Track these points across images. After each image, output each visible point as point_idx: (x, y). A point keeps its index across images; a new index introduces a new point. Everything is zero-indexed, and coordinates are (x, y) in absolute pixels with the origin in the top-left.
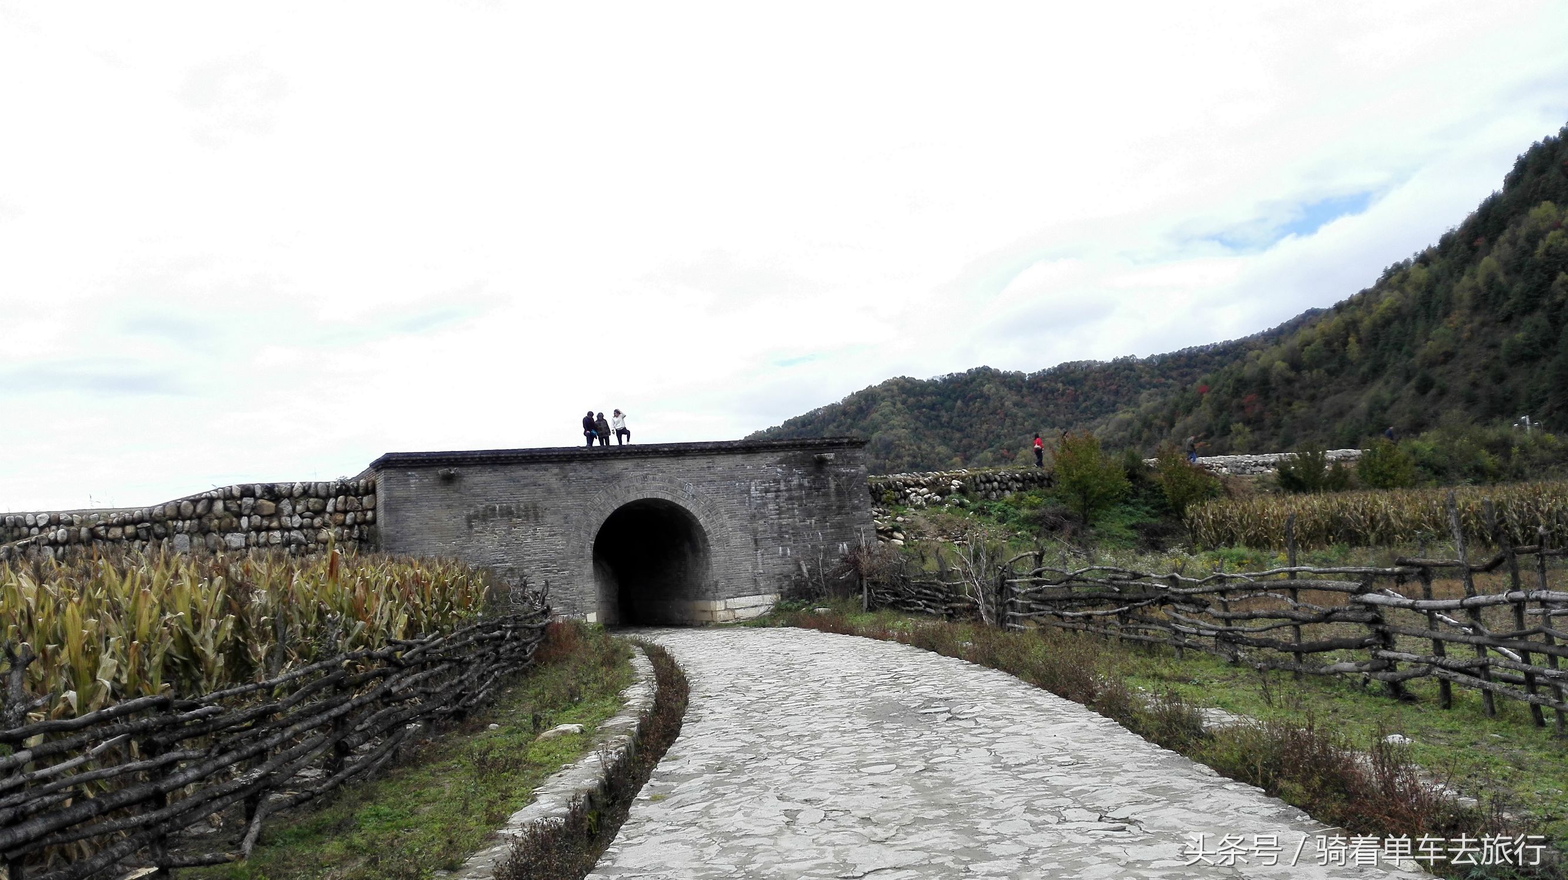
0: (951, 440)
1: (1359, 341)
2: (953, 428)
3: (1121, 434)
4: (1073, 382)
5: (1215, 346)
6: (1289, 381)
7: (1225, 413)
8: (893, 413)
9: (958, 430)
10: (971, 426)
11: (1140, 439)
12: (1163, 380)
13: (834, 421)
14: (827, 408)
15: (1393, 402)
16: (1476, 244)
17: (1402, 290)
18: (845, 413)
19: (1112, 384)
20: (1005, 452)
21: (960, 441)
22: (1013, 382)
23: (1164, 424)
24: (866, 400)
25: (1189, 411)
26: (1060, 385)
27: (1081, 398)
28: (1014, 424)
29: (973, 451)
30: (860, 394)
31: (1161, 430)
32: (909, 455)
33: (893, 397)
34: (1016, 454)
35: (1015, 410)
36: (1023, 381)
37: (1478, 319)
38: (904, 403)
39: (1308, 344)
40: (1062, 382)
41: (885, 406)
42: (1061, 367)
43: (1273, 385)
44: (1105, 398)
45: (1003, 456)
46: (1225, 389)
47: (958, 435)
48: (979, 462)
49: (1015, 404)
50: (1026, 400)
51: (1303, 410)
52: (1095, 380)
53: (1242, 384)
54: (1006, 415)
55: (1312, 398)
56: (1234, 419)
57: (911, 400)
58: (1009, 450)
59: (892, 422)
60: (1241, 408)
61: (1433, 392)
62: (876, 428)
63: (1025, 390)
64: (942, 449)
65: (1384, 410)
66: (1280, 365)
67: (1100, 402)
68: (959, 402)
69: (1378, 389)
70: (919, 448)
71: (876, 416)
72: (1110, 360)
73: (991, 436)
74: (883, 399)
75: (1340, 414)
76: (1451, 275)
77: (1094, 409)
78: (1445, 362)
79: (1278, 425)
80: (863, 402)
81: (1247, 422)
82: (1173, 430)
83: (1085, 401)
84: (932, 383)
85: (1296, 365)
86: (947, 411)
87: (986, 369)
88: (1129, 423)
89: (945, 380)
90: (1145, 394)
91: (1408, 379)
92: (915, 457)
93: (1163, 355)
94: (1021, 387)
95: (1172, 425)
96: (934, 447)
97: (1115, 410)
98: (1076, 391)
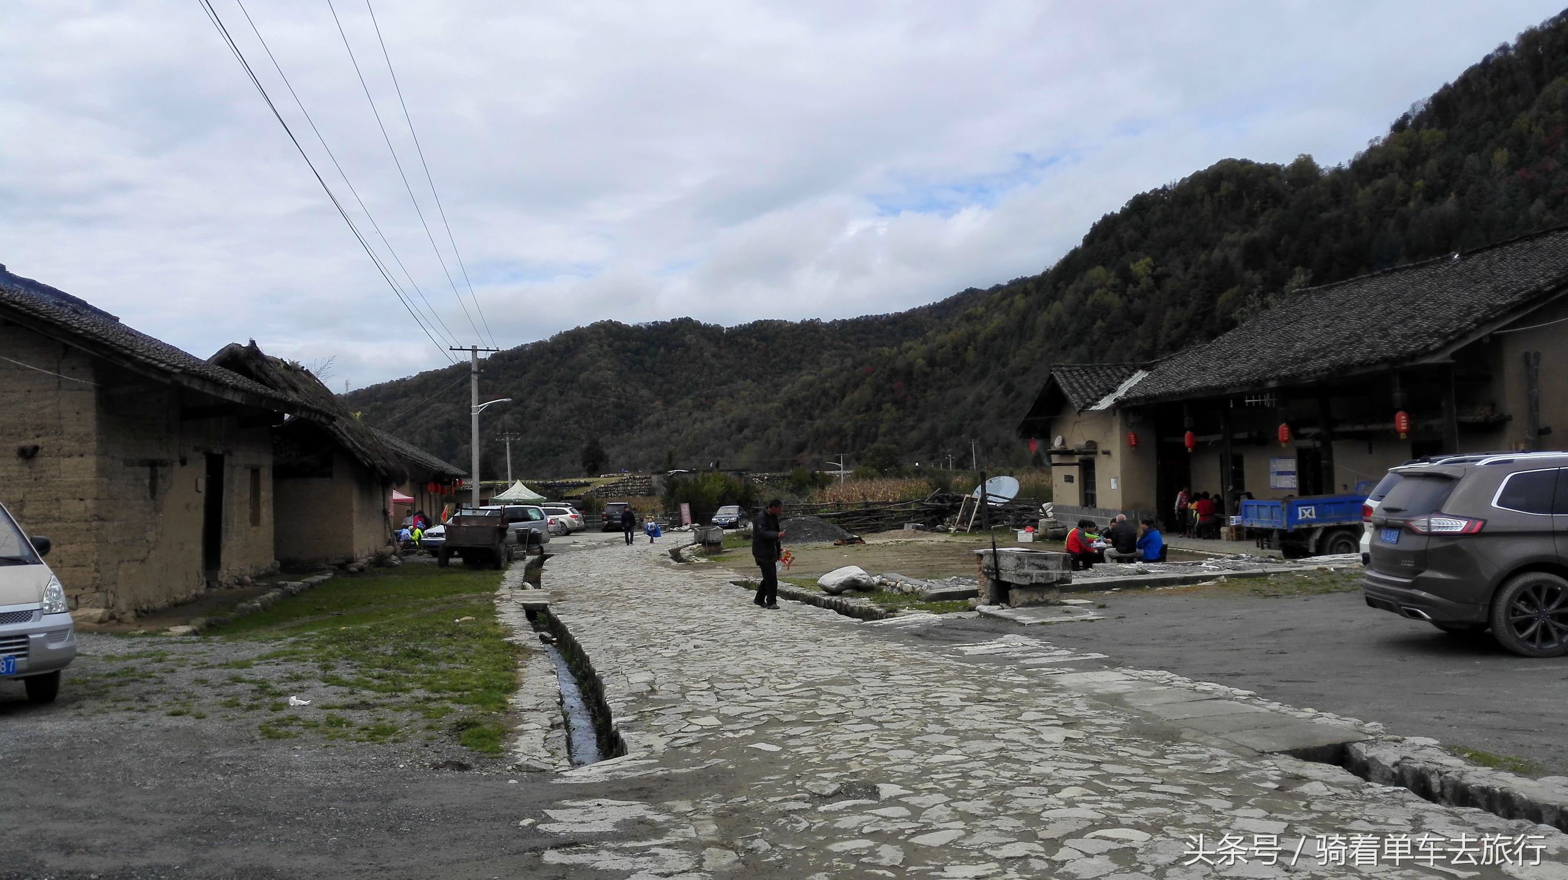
0: (653, 384)
1: (975, 349)
2: (655, 373)
3: (804, 393)
4: (765, 339)
5: (888, 315)
6: (926, 375)
7: (880, 394)
8: (599, 355)
9: (659, 375)
10: (672, 372)
11: (818, 404)
12: (842, 343)
13: (541, 358)
14: (534, 345)
15: (988, 399)
16: (1059, 285)
17: (1007, 315)
18: (552, 351)
19: (799, 343)
20: (703, 400)
21: (662, 386)
22: (712, 334)
23: (837, 394)
24: (574, 340)
25: (856, 386)
26: (754, 341)
27: (772, 354)
28: (712, 374)
29: (672, 396)
30: (568, 334)
31: (835, 399)
32: (614, 397)
33: (599, 339)
34: (713, 403)
35: (712, 361)
36: (721, 334)
37: (1047, 345)
38: (610, 346)
39: (942, 347)
40: (755, 337)
41: (592, 348)
42: (755, 324)
43: (915, 377)
44: (792, 356)
45: (701, 404)
46: (882, 375)
47: (659, 380)
48: (680, 407)
49: (714, 356)
50: (723, 352)
51: (933, 397)
52: (784, 338)
53: (894, 373)
54: (704, 365)
55: (940, 388)
56: (885, 399)
57: (617, 344)
58: (707, 399)
59: (599, 364)
60: (892, 391)
61: (1013, 394)
62: (583, 368)
63: (722, 343)
64: (645, 393)
65: (982, 403)
66: (921, 362)
67: (788, 359)
68: (662, 349)
69: (981, 388)
70: (624, 391)
71: (583, 356)
72: (799, 322)
73: (690, 383)
74: (591, 340)
75: (956, 402)
76: (1039, 308)
77: (783, 365)
78: (1023, 374)
79: (915, 406)
80: (571, 342)
81: (895, 402)
82: (843, 403)
83: (775, 356)
84: (637, 329)
85: (932, 362)
86: (650, 357)
87: (688, 320)
88: (811, 384)
89: (649, 327)
90: (826, 355)
91: (1000, 383)
92: (619, 398)
93: (844, 321)
94: (720, 340)
95: (843, 396)
96: (637, 390)
97: (800, 369)
98: (767, 347)
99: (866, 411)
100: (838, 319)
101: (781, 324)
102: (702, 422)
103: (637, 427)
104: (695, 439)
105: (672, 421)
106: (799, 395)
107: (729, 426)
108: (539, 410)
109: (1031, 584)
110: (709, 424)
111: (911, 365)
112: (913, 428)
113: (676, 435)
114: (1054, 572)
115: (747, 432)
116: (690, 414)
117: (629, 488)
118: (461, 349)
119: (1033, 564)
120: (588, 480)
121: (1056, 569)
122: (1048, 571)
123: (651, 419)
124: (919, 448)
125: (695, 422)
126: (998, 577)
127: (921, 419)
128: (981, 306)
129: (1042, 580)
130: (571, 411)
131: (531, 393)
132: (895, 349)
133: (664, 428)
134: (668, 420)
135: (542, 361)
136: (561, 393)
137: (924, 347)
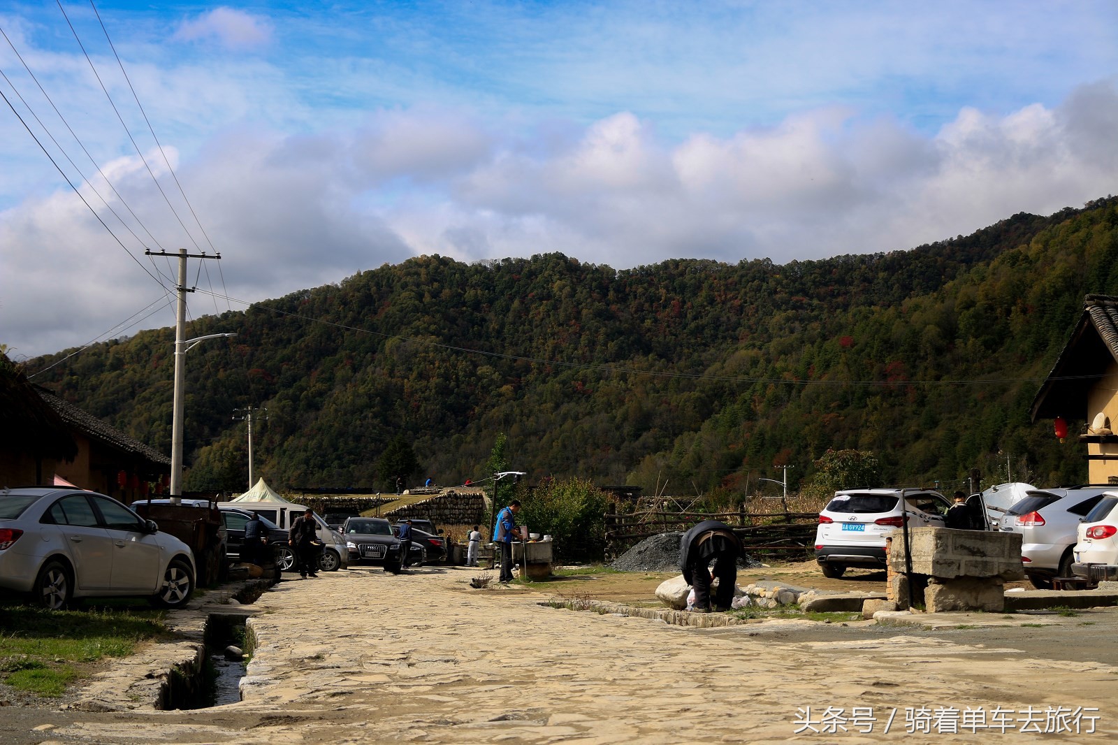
1: (1024, 311)
3: (740, 377)
4: (680, 289)
5: (881, 256)
6: (940, 350)
7: (864, 380)
10: (531, 339)
12: (805, 299)
13: (328, 311)
14: (318, 291)
17: (1080, 256)
18: (344, 302)
19: (735, 297)
20: (579, 383)
21: (513, 361)
22: (597, 280)
24: (378, 285)
26: (662, 291)
27: (691, 314)
28: (593, 343)
29: (529, 378)
30: (371, 275)
31: (790, 388)
32: (439, 376)
33: (418, 285)
34: (595, 390)
35: (595, 323)
36: (612, 280)
38: (434, 295)
39: (968, 307)
40: (665, 287)
41: (407, 298)
42: (666, 264)
43: (922, 353)
44: (724, 318)
45: (576, 391)
46: (868, 350)
47: (510, 351)
48: (541, 395)
49: (597, 314)
50: (614, 307)
51: (951, 388)
52: (711, 288)
53: (888, 346)
54: (582, 329)
55: (964, 374)
56: (872, 389)
57: (446, 292)
58: (584, 382)
59: (414, 321)
60: (884, 375)
62: (391, 330)
63: (611, 294)
64: (486, 371)
66: (932, 330)
67: (716, 323)
68: (516, 303)
70: (454, 367)
71: (391, 311)
72: (735, 263)
74: (404, 286)
75: (991, 397)
77: (708, 332)
79: (922, 402)
80: (374, 289)
81: (889, 395)
82: (804, 393)
83: (695, 318)
84: (479, 269)
85: (950, 331)
86: (497, 315)
87: (560, 256)
88: (752, 364)
89: (498, 267)
90: (778, 317)
92: (446, 379)
93: (810, 262)
94: (608, 289)
95: (804, 384)
96: (474, 366)
97: (736, 339)
98: (684, 302)
99: (841, 407)
100: (801, 260)
101: (706, 266)
102: (576, 418)
103: (472, 426)
104: (565, 447)
105: (529, 417)
106: (733, 380)
107: (618, 428)
108: (321, 394)
109: (958, 578)
110: (586, 424)
111: (916, 334)
112: (918, 436)
113: (533, 438)
114: (995, 560)
115: (647, 437)
116: (557, 406)
117: (447, 512)
118: (163, 254)
119: (962, 547)
120: (384, 497)
121: (998, 556)
122: (985, 559)
123: (495, 413)
124: (926, 471)
125: (565, 419)
126: (909, 568)
127: (933, 423)
128: (1037, 242)
129: (975, 572)
130: (370, 397)
131: (309, 367)
132: (891, 310)
133: (515, 428)
134: (522, 414)
135: (329, 317)
136: (355, 370)
137: (938, 306)
